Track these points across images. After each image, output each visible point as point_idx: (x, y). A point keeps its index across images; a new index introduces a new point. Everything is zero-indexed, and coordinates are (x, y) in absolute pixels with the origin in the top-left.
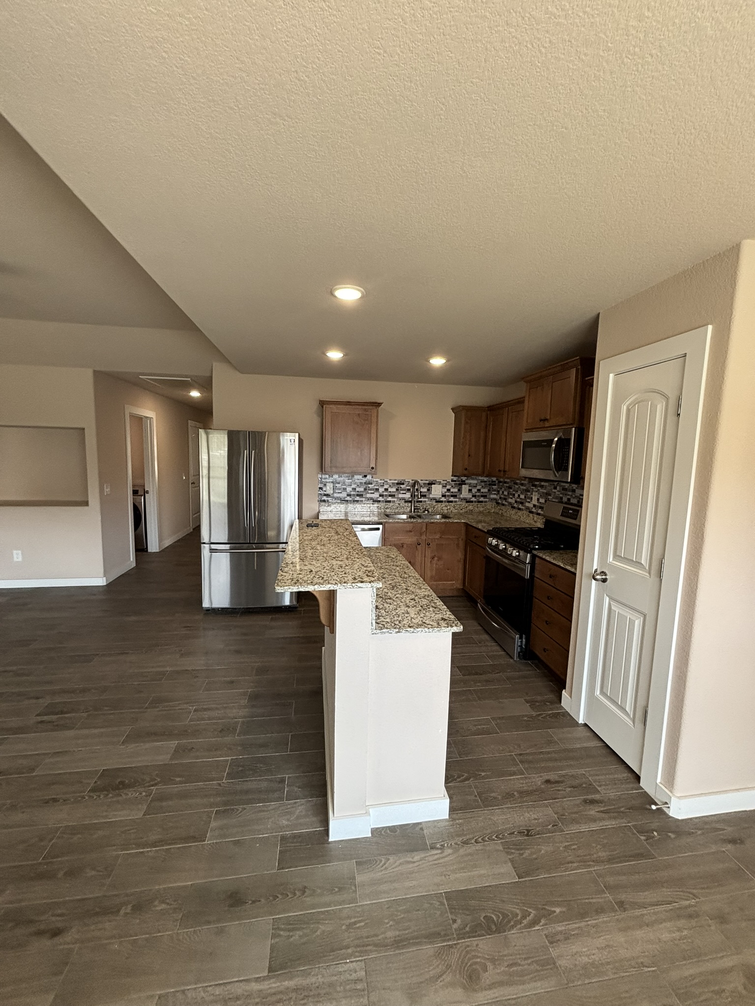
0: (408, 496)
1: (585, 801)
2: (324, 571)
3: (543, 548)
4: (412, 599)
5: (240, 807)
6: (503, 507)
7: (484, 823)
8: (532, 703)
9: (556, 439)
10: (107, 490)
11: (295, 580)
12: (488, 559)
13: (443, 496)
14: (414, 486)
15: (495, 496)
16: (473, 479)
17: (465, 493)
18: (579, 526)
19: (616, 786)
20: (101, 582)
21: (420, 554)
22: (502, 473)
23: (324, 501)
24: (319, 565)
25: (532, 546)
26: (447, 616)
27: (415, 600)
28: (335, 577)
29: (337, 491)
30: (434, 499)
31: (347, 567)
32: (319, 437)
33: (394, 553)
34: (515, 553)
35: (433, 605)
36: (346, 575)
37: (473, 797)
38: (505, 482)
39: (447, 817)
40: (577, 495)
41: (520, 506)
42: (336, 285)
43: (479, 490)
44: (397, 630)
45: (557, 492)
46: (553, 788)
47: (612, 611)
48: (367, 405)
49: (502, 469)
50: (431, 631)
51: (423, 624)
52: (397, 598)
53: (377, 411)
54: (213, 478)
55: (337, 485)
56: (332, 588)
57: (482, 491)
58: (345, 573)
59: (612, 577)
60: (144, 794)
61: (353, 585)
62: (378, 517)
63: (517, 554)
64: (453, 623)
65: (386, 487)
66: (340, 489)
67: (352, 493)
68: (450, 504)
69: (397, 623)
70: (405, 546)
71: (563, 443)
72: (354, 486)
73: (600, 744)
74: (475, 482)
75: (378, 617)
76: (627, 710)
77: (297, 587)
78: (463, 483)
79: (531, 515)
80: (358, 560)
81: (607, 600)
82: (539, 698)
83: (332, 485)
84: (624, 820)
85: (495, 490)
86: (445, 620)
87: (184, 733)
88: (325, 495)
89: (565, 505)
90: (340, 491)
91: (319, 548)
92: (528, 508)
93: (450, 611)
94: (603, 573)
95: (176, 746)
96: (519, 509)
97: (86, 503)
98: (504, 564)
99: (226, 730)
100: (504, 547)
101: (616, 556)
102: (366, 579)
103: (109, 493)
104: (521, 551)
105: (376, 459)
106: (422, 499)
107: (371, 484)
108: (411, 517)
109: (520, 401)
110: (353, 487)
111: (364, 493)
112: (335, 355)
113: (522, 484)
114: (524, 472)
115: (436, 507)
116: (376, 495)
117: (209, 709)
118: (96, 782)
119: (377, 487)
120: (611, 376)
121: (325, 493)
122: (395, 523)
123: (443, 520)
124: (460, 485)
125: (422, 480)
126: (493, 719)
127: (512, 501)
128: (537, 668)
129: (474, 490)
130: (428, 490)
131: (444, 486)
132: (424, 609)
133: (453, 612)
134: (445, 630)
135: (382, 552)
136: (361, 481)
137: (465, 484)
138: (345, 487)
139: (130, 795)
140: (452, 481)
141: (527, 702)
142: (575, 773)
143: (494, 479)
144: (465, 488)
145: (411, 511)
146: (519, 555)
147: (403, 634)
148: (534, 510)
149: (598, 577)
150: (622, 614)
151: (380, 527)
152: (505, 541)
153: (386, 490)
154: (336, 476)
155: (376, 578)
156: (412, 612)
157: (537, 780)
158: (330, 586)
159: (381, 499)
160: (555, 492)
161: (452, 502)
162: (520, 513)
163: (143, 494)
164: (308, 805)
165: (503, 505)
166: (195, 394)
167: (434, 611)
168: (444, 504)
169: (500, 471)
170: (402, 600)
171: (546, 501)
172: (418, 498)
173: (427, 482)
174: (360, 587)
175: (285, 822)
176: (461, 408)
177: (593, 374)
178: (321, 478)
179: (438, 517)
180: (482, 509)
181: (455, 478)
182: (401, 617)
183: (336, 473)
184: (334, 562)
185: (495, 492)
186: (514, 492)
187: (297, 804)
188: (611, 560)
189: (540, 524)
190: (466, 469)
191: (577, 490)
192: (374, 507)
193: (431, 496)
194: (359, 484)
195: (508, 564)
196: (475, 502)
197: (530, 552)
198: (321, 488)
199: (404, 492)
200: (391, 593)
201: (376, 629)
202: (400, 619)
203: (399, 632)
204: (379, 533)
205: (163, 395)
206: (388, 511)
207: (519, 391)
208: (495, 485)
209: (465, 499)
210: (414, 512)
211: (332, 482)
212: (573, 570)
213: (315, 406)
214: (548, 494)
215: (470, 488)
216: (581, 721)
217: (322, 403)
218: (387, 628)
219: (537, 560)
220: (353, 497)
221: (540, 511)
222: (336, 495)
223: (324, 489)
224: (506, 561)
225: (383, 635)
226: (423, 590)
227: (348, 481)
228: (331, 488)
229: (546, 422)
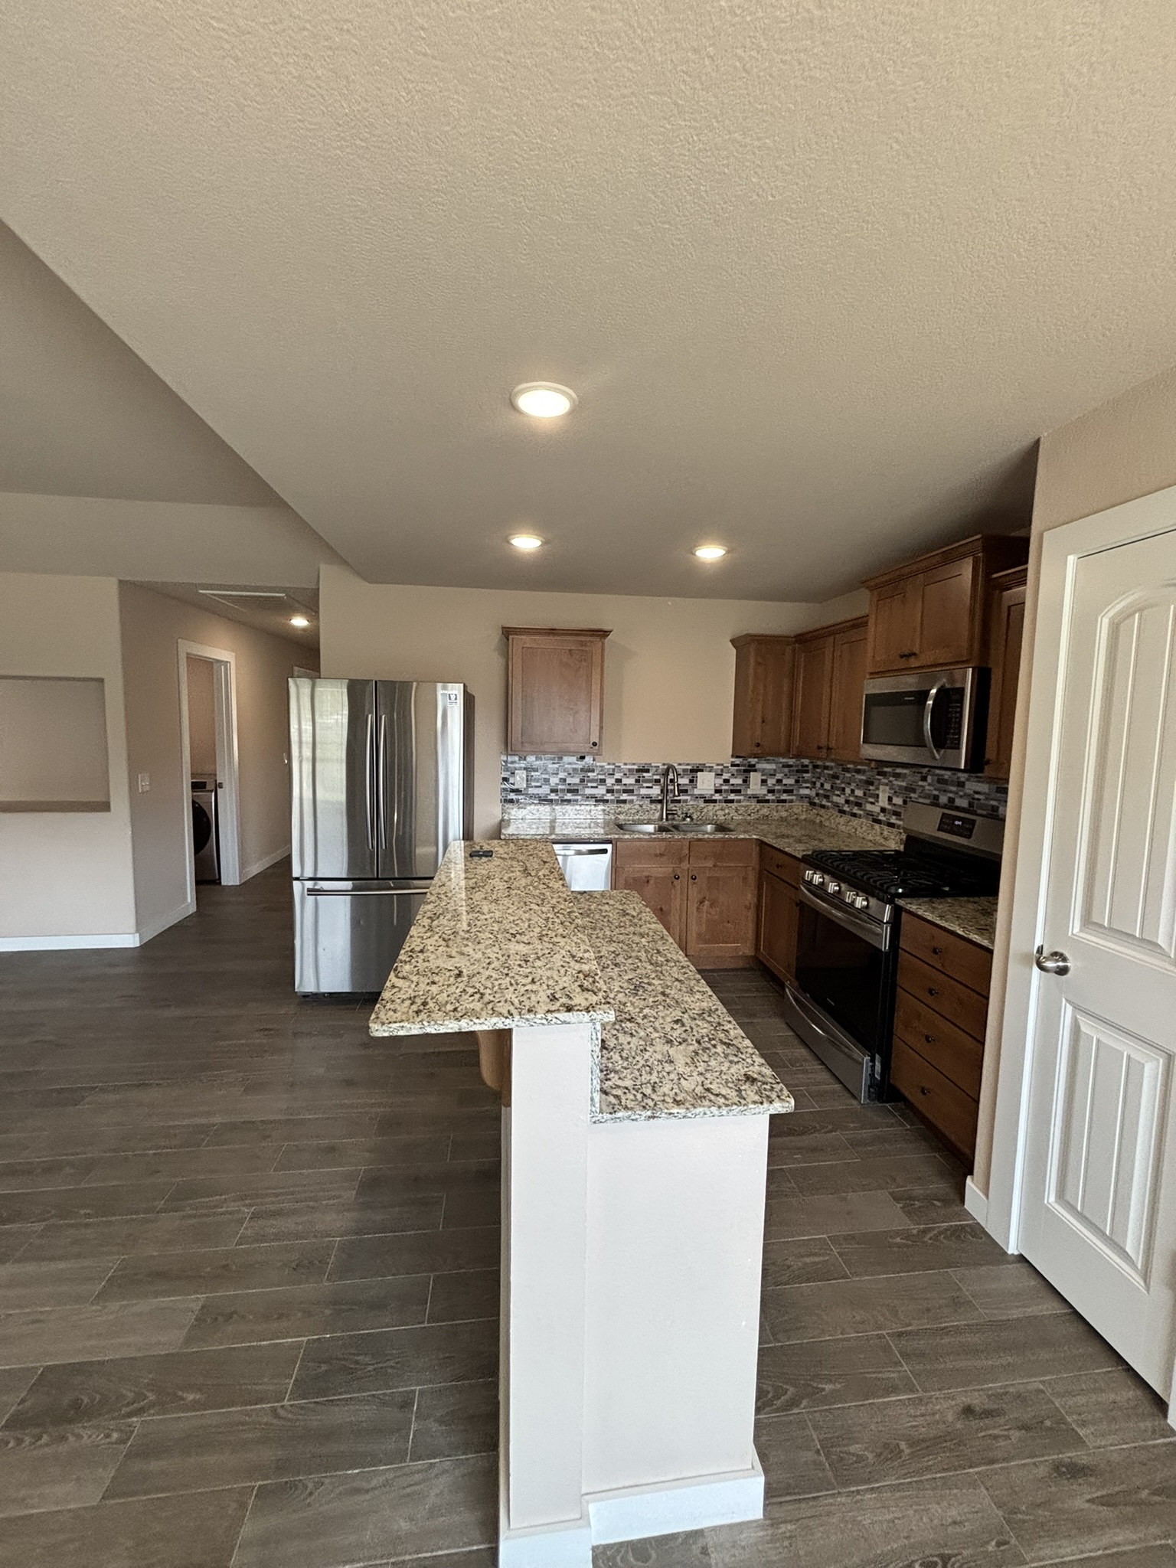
0: (656, 791)
1: (1057, 1467)
2: (488, 973)
3: (912, 893)
4: (677, 1022)
5: (309, 1480)
6: (823, 810)
7: (842, 1532)
8: (906, 1200)
9: (934, 691)
10: (144, 783)
11: (419, 1001)
12: (802, 905)
13: (717, 791)
14: (666, 774)
15: (807, 792)
16: (768, 761)
17: (755, 787)
18: (1000, 857)
19: (1114, 1427)
20: (130, 940)
21: (678, 895)
22: (824, 751)
23: (511, 801)
24: (479, 955)
25: (893, 890)
26: (756, 1068)
27: (683, 1025)
28: (509, 994)
29: (533, 784)
30: (702, 797)
31: (538, 963)
32: (503, 689)
33: (635, 905)
34: (860, 902)
35: (722, 1036)
36: (534, 987)
37: (810, 1456)
38: (826, 768)
39: (762, 1517)
40: (968, 791)
41: (856, 810)
42: (519, 383)
43: (779, 781)
44: (649, 1113)
45: (928, 786)
46: (982, 1430)
47: (1083, 1037)
48: (586, 635)
49: (823, 742)
50: (724, 1113)
51: (704, 1096)
52: (645, 1017)
53: (603, 644)
54: (323, 760)
55: (533, 774)
56: (500, 1026)
57: (784, 782)
58: (533, 982)
59: (1078, 964)
60: (115, 1435)
61: (549, 1016)
62: (604, 828)
63: (865, 903)
64: (772, 1089)
65: (618, 776)
66: (537, 780)
67: (560, 787)
68: (730, 805)
69: (648, 1091)
70: (651, 882)
71: (949, 698)
72: (562, 775)
73: (1060, 1310)
74: (773, 766)
75: (606, 1072)
76: (1129, 1249)
77: (418, 1026)
78: (752, 768)
79: (877, 826)
80: (562, 942)
81: (1068, 1012)
82: (918, 1190)
83: (524, 774)
84: (1154, 1530)
85: (806, 781)
86: (753, 1081)
87: (225, 1272)
88: (513, 791)
89: (946, 811)
90: (538, 784)
91: (485, 909)
92: (869, 814)
93: (762, 1056)
94: (1057, 955)
95: (203, 1307)
96: (854, 815)
97: (105, 807)
98: (834, 919)
99: (307, 1266)
100: (837, 888)
101: (1087, 921)
102: (579, 999)
103: (147, 788)
104: (871, 899)
105: (601, 728)
106: (681, 798)
107: (593, 771)
108: (661, 829)
109: (859, 624)
110: (560, 776)
111: (580, 787)
112: (526, 543)
113: (858, 771)
114: (870, 751)
115: (705, 810)
116: (601, 791)
117: (279, 1213)
118: (23, 1401)
119: (603, 777)
120: (1072, 559)
121: (513, 787)
122: (634, 840)
123: (720, 836)
124: (746, 771)
125: (680, 764)
126: (834, 1239)
127: (841, 800)
128: (905, 1119)
129: (771, 782)
130: (691, 781)
131: (718, 775)
132: (705, 1049)
133: (771, 1060)
134: (757, 1110)
135: (611, 902)
136: (574, 766)
137: (755, 771)
138: (547, 776)
139: (85, 1438)
140: (732, 766)
141: (897, 1199)
142: (1021, 1388)
143: (806, 762)
144: (755, 778)
145: (662, 819)
146: (867, 907)
147: (662, 1122)
148: (882, 817)
149: (1050, 964)
150: (1107, 1046)
151: (609, 847)
152: (838, 877)
153: (619, 781)
154: (531, 759)
155: (601, 994)
156: (680, 1054)
157: (946, 1405)
158: (495, 1020)
159: (609, 797)
160: (923, 786)
161: (732, 801)
162: (855, 822)
163: (213, 787)
164: (457, 1472)
165: (823, 807)
166: (299, 622)
167: (726, 1056)
168: (718, 806)
169: (819, 748)
170: (657, 1024)
171: (905, 802)
172: (674, 796)
173: (690, 767)
174: (564, 1022)
175: (404, 1525)
176: (749, 639)
177: (1025, 560)
178: (506, 762)
179: (709, 828)
180: (784, 814)
181: (738, 761)
182: (655, 1074)
183: (532, 753)
184: (513, 947)
185: (808, 785)
186: (843, 786)
187: (435, 1471)
188: (1076, 930)
189: (893, 843)
190: (758, 745)
191: (967, 783)
192: (598, 812)
193: (696, 792)
194: (571, 772)
195: (841, 920)
196: (773, 801)
197: (891, 902)
198: (505, 779)
199: (650, 785)
200: (632, 1004)
201: (601, 1112)
202: (654, 1078)
203: (654, 1117)
204: (606, 858)
205: (244, 624)
206: (621, 817)
207: (861, 604)
208: (807, 772)
209: (755, 797)
210: (667, 819)
211: (525, 769)
212: (985, 943)
213: (495, 637)
214: (910, 789)
215: (764, 777)
216: (1012, 1250)
217: (507, 632)
218: (626, 1108)
219: (904, 916)
220: (560, 795)
221: (893, 820)
222: (531, 791)
223: (511, 781)
224: (839, 914)
225: (618, 1124)
226: (698, 996)
227: (551, 767)
228: (522, 779)
229: (912, 660)
